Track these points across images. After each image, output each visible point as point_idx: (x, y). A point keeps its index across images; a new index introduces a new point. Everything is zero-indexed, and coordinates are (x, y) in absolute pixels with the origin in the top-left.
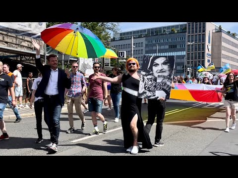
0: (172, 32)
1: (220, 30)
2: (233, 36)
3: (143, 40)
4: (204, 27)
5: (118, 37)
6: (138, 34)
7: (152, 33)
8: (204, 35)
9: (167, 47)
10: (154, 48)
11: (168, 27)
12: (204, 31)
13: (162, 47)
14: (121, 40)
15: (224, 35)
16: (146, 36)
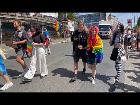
0: (96, 16)
1: (110, 15)
2: (114, 17)
3: (87, 18)
4: (106, 14)
5: (78, 17)
6: (85, 16)
7: (89, 16)
8: (106, 16)
9: (94, 20)
10: (90, 21)
11: (94, 14)
12: (106, 15)
13: (93, 21)
14: (79, 18)
15: (112, 17)
16: (87, 17)
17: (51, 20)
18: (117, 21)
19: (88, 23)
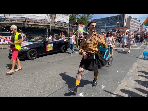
0: (112, 19)
1: (130, 17)
2: (136, 19)
4: (124, 16)
6: (99, 20)
9: (109, 24)
10: (104, 24)
11: (110, 17)
12: (124, 18)
15: (131, 19)
16: (102, 20)
17: (63, 25)
18: (139, 24)
19: (102, 27)
